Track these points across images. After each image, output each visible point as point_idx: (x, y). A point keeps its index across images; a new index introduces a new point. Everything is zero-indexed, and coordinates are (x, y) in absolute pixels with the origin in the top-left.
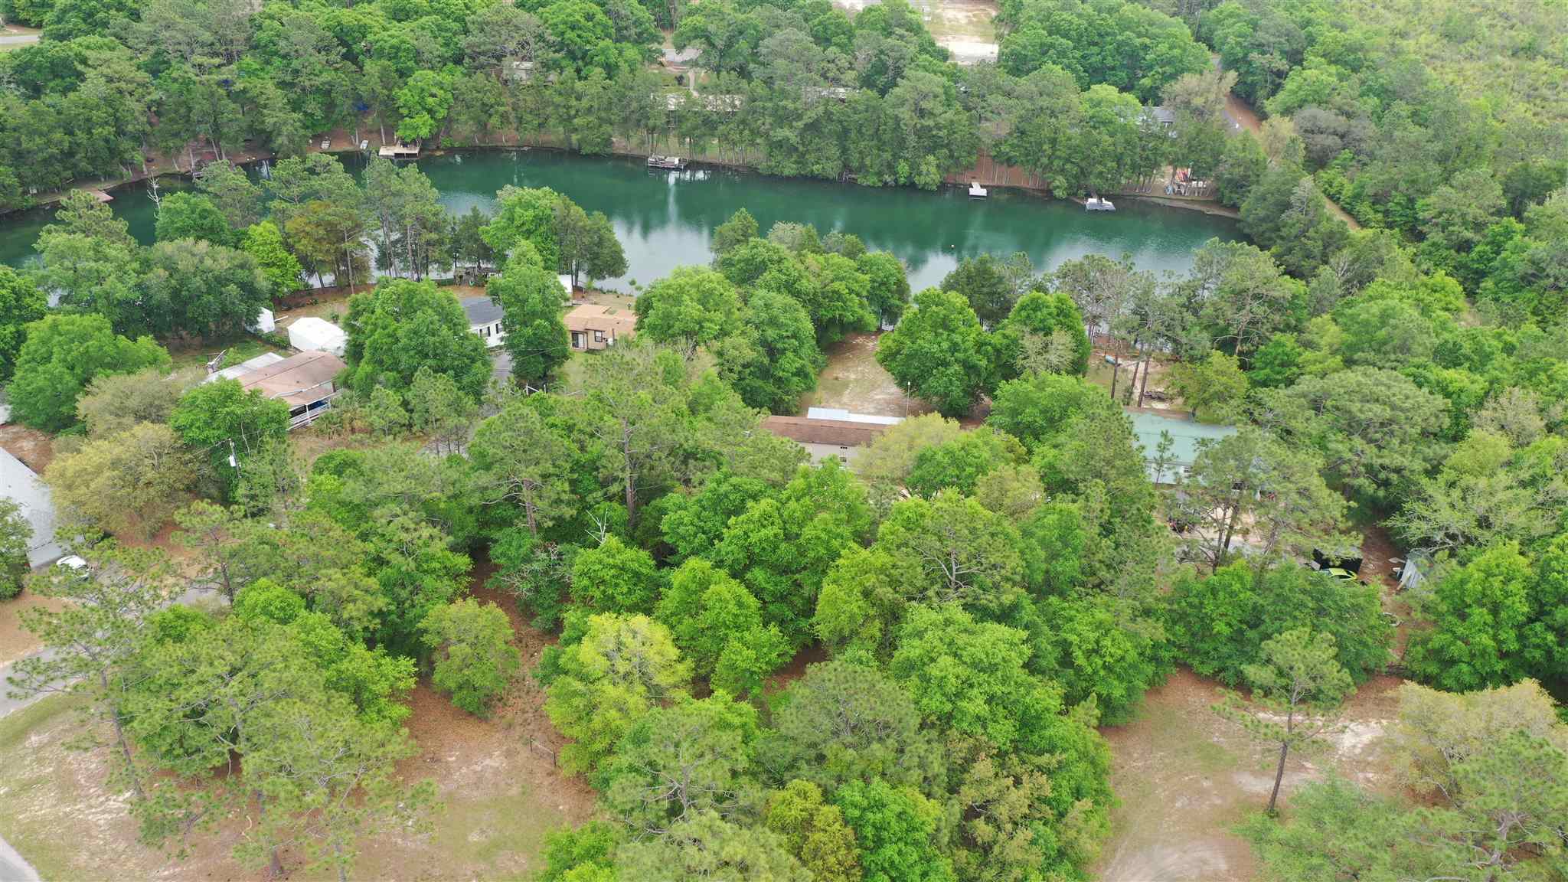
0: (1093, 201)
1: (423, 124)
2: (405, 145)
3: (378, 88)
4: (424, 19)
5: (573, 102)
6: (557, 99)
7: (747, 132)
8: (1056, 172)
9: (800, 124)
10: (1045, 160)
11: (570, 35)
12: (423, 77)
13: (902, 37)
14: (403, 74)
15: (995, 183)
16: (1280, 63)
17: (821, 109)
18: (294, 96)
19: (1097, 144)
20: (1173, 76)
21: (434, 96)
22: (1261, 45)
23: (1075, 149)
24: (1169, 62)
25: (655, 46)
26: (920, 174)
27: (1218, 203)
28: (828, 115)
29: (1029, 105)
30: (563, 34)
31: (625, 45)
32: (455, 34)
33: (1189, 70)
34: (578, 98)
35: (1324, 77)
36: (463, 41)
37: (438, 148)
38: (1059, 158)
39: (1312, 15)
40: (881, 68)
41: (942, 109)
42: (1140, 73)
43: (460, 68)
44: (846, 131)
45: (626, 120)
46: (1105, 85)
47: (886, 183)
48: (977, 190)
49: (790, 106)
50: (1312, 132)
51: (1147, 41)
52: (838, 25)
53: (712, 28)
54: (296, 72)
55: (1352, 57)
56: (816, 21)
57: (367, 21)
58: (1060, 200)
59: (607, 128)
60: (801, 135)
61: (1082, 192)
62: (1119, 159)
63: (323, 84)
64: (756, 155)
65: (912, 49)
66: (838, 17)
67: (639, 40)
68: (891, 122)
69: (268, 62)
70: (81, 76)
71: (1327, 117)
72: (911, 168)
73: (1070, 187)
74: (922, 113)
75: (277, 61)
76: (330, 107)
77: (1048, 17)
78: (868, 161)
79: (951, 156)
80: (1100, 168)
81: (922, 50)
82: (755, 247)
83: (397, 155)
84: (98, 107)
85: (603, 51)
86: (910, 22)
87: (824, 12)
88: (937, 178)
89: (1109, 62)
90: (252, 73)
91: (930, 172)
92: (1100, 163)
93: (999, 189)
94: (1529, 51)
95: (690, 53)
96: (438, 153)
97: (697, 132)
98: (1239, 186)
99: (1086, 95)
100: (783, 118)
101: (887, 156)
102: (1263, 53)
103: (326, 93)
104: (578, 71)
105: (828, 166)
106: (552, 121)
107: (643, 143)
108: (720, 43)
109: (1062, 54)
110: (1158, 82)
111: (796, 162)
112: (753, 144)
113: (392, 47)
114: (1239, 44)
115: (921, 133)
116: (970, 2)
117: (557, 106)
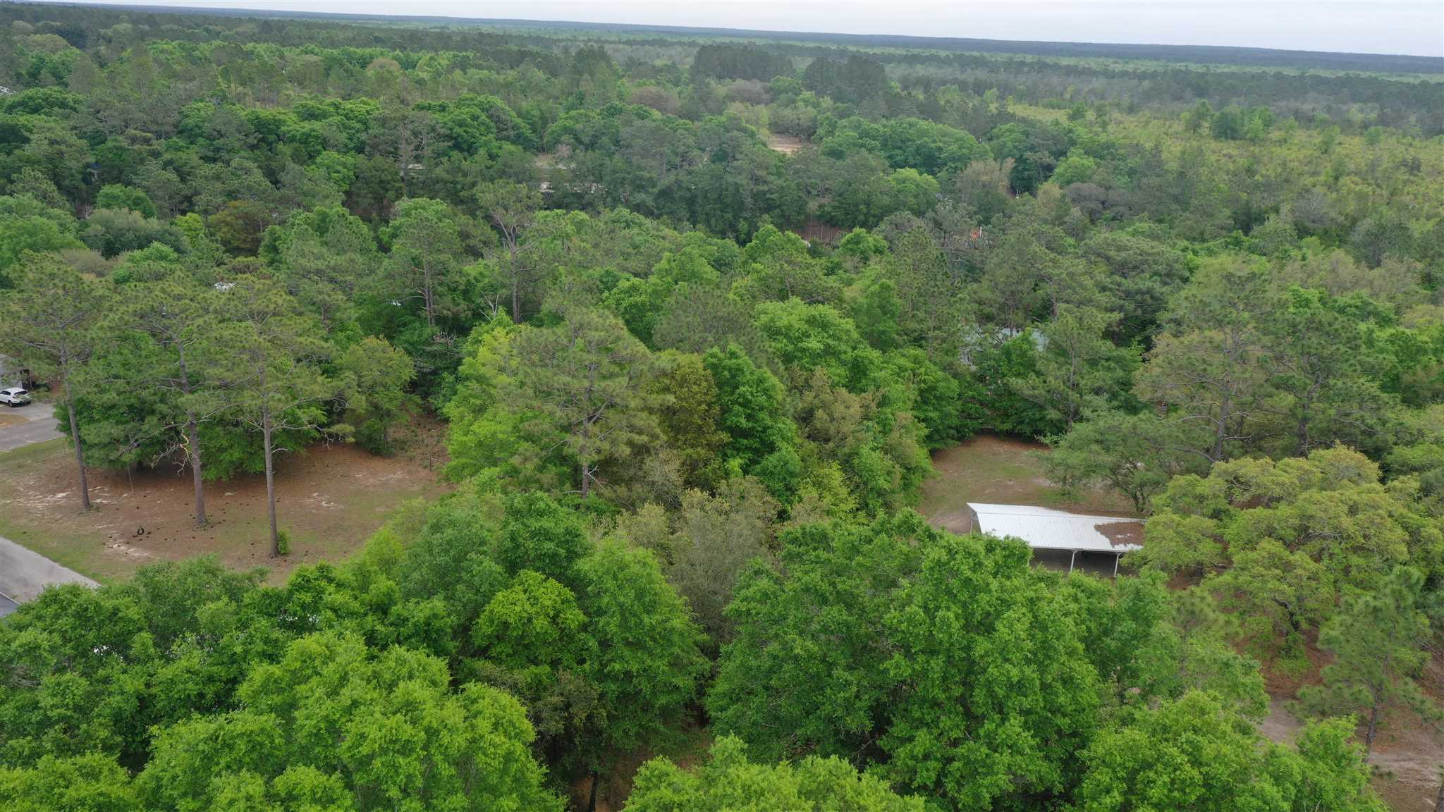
4: (331, 119)
5: (460, 179)
11: (457, 130)
12: (329, 158)
14: (312, 154)
16: (1049, 160)
20: (963, 168)
22: (1033, 147)
23: (885, 209)
24: (959, 158)
30: (451, 129)
31: (506, 143)
32: (358, 131)
34: (465, 176)
35: (1084, 163)
36: (363, 136)
39: (1075, 128)
41: (773, 178)
43: (361, 155)
44: (694, 197)
46: (909, 169)
49: (645, 175)
51: (941, 145)
53: (579, 126)
55: (1106, 152)
57: (281, 117)
60: (656, 201)
68: (731, 189)
69: (193, 142)
70: (26, 140)
71: (1089, 189)
74: (757, 180)
75: (201, 140)
77: (859, 127)
78: (713, 221)
79: (783, 215)
81: (757, 143)
85: (485, 144)
90: (179, 149)
99: (893, 176)
100: (641, 185)
101: (729, 216)
102: (1036, 152)
109: (872, 151)
113: (303, 134)
114: (1015, 147)
115: (756, 196)
116: (794, 143)
117: (445, 183)
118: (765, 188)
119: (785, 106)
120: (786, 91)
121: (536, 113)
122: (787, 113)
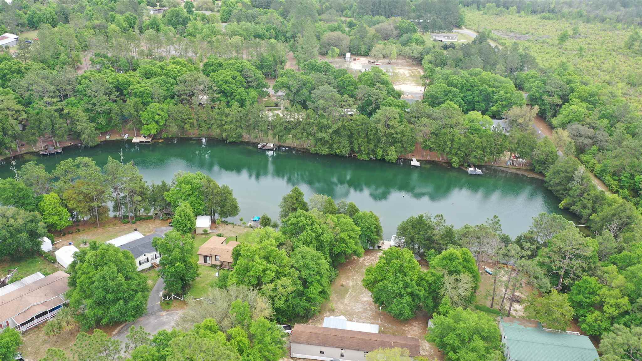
0: (471, 169)
1: (153, 128)
2: (145, 137)
3: (132, 112)
5: (224, 118)
6: (217, 116)
7: (305, 134)
8: (453, 155)
9: (330, 131)
10: (448, 149)
11: (224, 86)
12: (154, 106)
13: (379, 88)
14: (145, 104)
15: (424, 158)
17: (340, 124)
18: (93, 115)
19: (473, 142)
21: (159, 115)
23: (463, 145)
24: (506, 99)
25: (265, 89)
26: (387, 155)
27: (533, 170)
28: (344, 126)
29: (440, 123)
30: (221, 85)
31: (251, 90)
32: (172, 85)
33: (515, 104)
34: (226, 116)
36: (176, 88)
37: (161, 138)
38: (455, 148)
40: (369, 103)
41: (398, 124)
42: (491, 104)
44: (352, 134)
45: (248, 126)
46: (475, 112)
47: (371, 159)
48: (415, 163)
49: (326, 122)
50: (577, 136)
51: (494, 89)
52: (349, 81)
53: (290, 83)
54: (94, 104)
55: (592, 99)
56: (340, 79)
57: (131, 79)
58: (455, 168)
59: (240, 130)
60: (331, 135)
61: (466, 165)
62: (484, 149)
63: (106, 109)
64: (310, 144)
65: (384, 94)
66: (350, 78)
67: (257, 87)
68: (374, 131)
69: (81, 99)
72: (383, 152)
73: (460, 162)
74: (388, 126)
76: (110, 120)
78: (362, 148)
79: (403, 147)
80: (475, 154)
82: (300, 216)
83: (141, 142)
85: (239, 93)
86: (383, 80)
87: (343, 75)
88: (396, 157)
89: (476, 99)
90: (74, 105)
91: (392, 154)
92: (475, 151)
95: (281, 93)
96: (161, 141)
97: (281, 134)
98: (544, 163)
99: (466, 116)
100: (322, 128)
101: (372, 146)
103: (108, 113)
104: (228, 103)
105: (344, 150)
106: (214, 126)
107: (257, 137)
108: (294, 90)
109: (455, 95)
110: (500, 109)
111: (328, 148)
112: (308, 139)
113: (141, 92)
115: (387, 136)
116: (410, 65)
117: (216, 120)
118: (393, 131)
119: (405, 44)
120: (407, 31)
121: (271, 59)
122: (407, 49)
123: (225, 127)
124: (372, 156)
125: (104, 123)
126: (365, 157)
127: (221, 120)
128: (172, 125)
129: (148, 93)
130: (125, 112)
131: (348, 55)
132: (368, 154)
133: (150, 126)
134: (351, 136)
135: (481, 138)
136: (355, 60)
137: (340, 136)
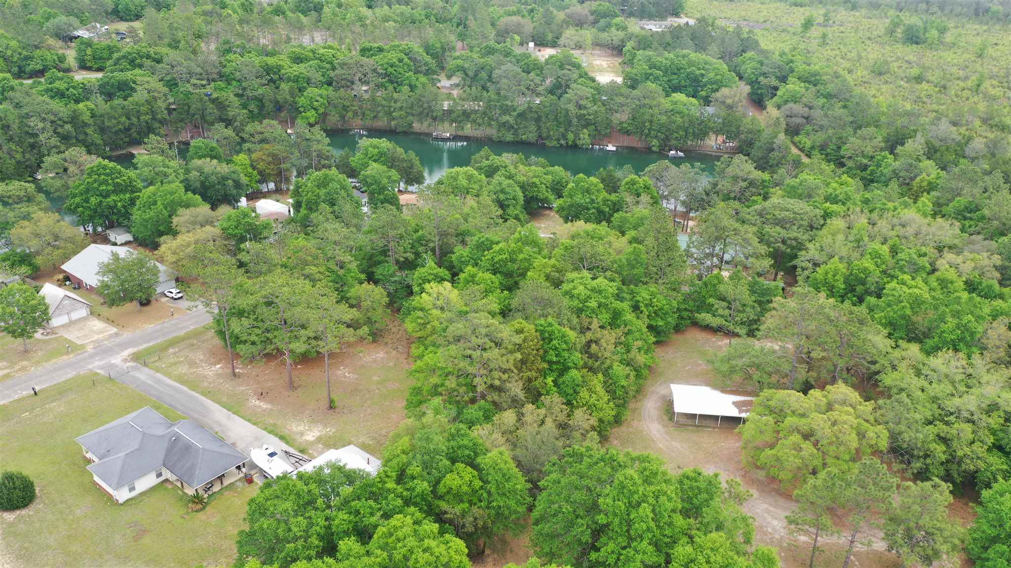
0: (673, 152)
1: (311, 116)
3: (288, 97)
4: (311, 62)
5: (393, 104)
6: (384, 103)
7: (486, 119)
8: (652, 138)
9: (515, 114)
10: (646, 131)
11: (390, 70)
12: (312, 91)
13: (569, 70)
14: (301, 90)
15: (621, 144)
16: (774, 82)
17: (526, 105)
18: (244, 101)
19: (674, 123)
20: (717, 90)
21: (317, 101)
22: (765, 73)
23: (662, 126)
24: (715, 82)
25: (435, 77)
26: (580, 139)
28: (530, 110)
29: (638, 103)
30: (386, 69)
31: (420, 76)
32: (328, 70)
33: (726, 86)
34: (395, 102)
35: (797, 88)
36: (332, 74)
38: (654, 130)
39: (794, 58)
40: (558, 85)
41: (591, 105)
42: (700, 89)
43: (331, 88)
44: (540, 117)
45: (421, 113)
46: (679, 94)
47: (561, 145)
48: (611, 148)
49: (509, 103)
50: (790, 116)
51: (703, 72)
52: (535, 65)
53: (466, 66)
54: (244, 89)
55: (813, 78)
56: (523, 63)
57: (281, 63)
59: (410, 118)
60: (516, 120)
61: (667, 148)
62: (686, 130)
63: (259, 95)
64: (492, 132)
65: (575, 76)
66: (535, 61)
67: (427, 73)
68: (563, 112)
69: (229, 84)
70: (133, 90)
71: (798, 108)
72: (575, 136)
73: (661, 145)
74: (580, 107)
75: (234, 83)
76: (262, 107)
77: (649, 60)
78: (551, 133)
79: (596, 130)
80: (676, 135)
81: (581, 77)
82: (494, 160)
84: (143, 105)
85: (408, 78)
87: (527, 58)
88: (589, 141)
89: (683, 83)
90: (221, 89)
91: (585, 138)
92: (676, 132)
93: (623, 147)
94: (919, 79)
95: (455, 80)
97: (459, 119)
98: (751, 143)
99: (669, 98)
100: (506, 110)
101: (562, 130)
102: (766, 77)
103: (260, 100)
104: (395, 89)
105: (530, 136)
106: (381, 114)
107: (430, 125)
108: (471, 74)
109: (657, 79)
110: (709, 93)
111: (513, 134)
112: (490, 125)
113: (295, 76)
114: (753, 73)
115: (580, 117)
116: (609, 56)
117: (384, 106)
118: (585, 112)
119: (603, 30)
120: (605, 16)
121: (438, 45)
122: (604, 36)
123: (394, 114)
124: (562, 142)
125: (256, 111)
126: (554, 143)
127: (390, 107)
128: (333, 113)
129: (304, 78)
130: (279, 98)
131: (531, 44)
132: (558, 140)
133: (309, 114)
134: (538, 120)
135: (682, 117)
136: (540, 50)
137: (526, 119)
